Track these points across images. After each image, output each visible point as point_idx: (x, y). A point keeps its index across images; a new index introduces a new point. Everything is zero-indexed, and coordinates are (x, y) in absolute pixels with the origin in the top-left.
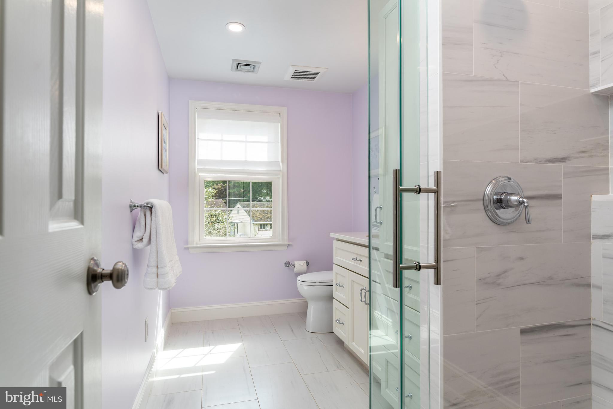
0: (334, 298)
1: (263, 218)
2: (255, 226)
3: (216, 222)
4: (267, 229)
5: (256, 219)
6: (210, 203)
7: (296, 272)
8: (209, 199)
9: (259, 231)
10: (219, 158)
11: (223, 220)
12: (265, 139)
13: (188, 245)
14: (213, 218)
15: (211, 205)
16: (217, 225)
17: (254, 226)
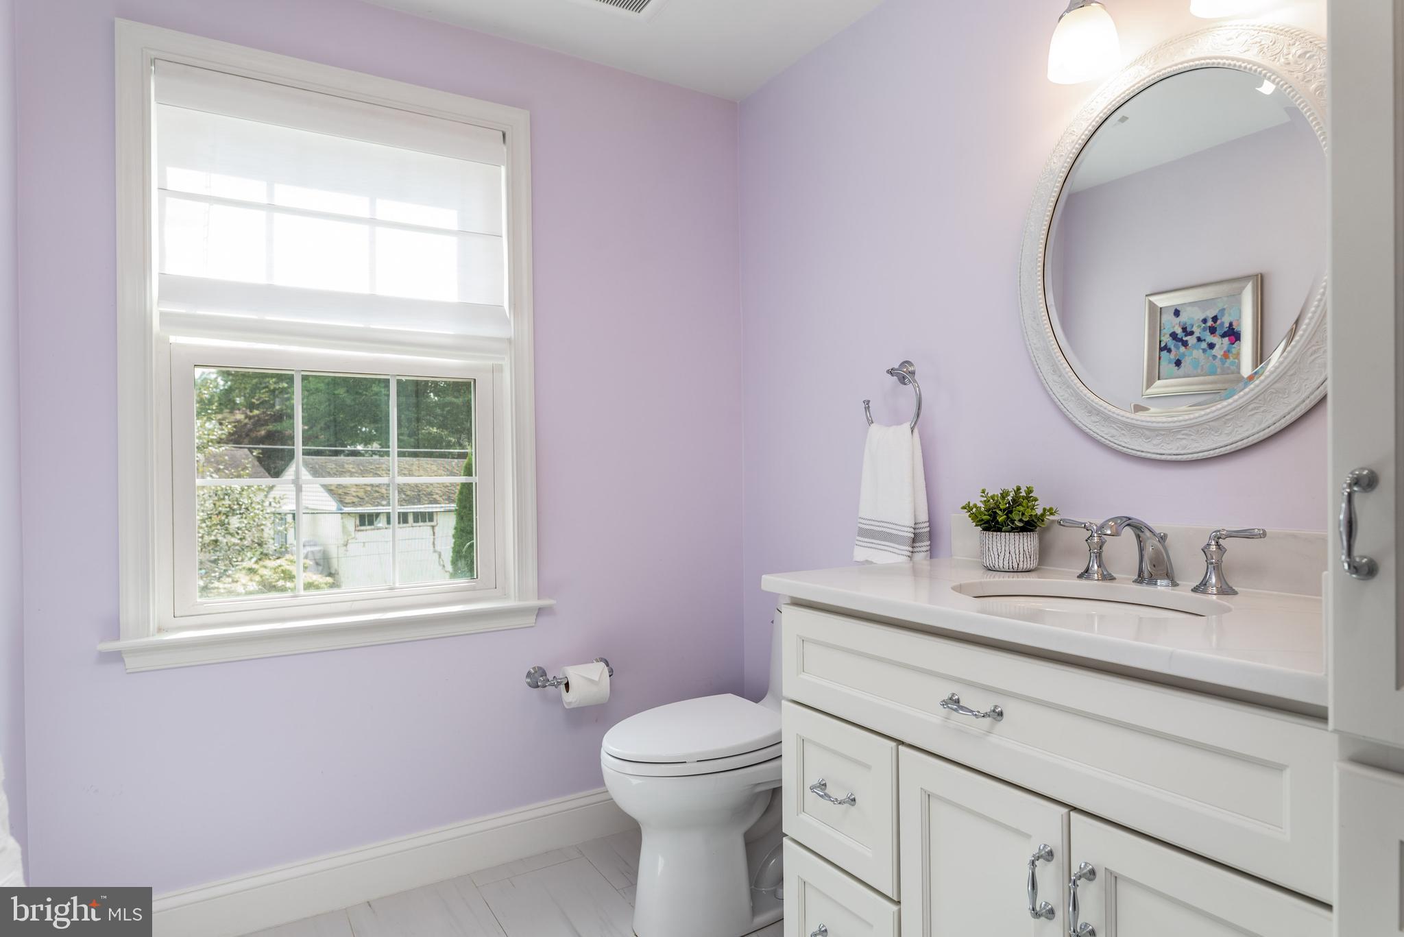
0: (786, 835)
1: (366, 499)
2: (344, 520)
3: (231, 511)
4: (380, 525)
5: (348, 499)
6: (213, 460)
7: (572, 706)
8: (210, 448)
9: (359, 531)
10: (257, 277)
11: (253, 505)
12: (448, 218)
13: (118, 638)
14: (224, 502)
15: (219, 466)
16: (235, 522)
17: (342, 518)
